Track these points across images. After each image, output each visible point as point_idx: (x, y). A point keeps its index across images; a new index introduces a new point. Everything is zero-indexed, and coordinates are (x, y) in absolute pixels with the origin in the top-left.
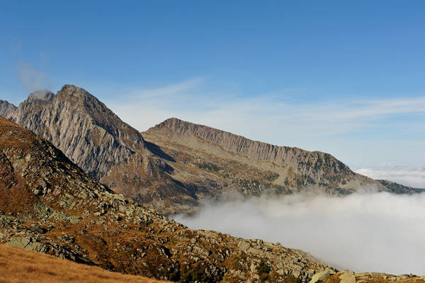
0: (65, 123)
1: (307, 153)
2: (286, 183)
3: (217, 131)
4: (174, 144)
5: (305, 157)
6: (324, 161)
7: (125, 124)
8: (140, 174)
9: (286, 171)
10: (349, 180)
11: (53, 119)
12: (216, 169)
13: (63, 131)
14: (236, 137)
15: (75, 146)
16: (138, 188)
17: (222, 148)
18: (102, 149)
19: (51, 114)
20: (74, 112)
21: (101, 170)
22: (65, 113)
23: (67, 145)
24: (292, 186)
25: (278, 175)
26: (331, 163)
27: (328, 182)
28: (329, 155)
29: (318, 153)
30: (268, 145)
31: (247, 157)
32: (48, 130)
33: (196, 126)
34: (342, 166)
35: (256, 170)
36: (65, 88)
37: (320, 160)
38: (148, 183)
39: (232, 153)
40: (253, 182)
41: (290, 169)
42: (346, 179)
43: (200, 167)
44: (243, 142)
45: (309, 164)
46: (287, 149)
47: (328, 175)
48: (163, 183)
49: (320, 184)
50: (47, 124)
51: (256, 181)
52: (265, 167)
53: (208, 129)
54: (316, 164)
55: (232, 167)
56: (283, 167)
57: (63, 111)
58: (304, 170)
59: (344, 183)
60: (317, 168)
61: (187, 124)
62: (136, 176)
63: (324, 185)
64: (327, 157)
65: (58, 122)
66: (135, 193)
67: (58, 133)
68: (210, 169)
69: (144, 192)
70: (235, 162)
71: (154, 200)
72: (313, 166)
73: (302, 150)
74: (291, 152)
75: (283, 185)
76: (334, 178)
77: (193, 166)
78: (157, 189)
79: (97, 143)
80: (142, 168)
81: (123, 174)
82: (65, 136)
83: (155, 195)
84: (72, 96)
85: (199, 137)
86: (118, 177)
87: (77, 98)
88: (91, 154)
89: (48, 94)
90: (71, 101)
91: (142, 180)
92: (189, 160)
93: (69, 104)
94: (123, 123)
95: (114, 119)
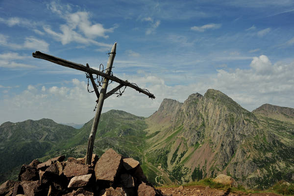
0: (211, 110)
4: (271, 120)
8: (264, 143)
11: (204, 109)
13: (210, 115)
15: (219, 124)
16: (265, 153)
18: (235, 126)
19: (203, 106)
20: (215, 104)
22: (210, 105)
23: (214, 124)
32: (201, 115)
33: (282, 108)
36: (209, 91)
38: (271, 150)
43: (293, 134)
48: (281, 149)
50: (201, 111)
53: (290, 109)
57: (209, 104)
62: (262, 144)
65: (207, 111)
66: (264, 156)
67: (208, 117)
69: (269, 155)
71: (278, 162)
77: (288, 133)
78: (278, 153)
79: (232, 122)
80: (264, 139)
81: (253, 143)
82: (211, 118)
83: (277, 157)
84: (213, 95)
85: (284, 115)
86: (250, 145)
87: (216, 96)
88: (229, 130)
89: (198, 95)
90: (213, 98)
91: (266, 147)
92: (284, 129)
93: (212, 100)
94: (244, 109)
95: (238, 107)
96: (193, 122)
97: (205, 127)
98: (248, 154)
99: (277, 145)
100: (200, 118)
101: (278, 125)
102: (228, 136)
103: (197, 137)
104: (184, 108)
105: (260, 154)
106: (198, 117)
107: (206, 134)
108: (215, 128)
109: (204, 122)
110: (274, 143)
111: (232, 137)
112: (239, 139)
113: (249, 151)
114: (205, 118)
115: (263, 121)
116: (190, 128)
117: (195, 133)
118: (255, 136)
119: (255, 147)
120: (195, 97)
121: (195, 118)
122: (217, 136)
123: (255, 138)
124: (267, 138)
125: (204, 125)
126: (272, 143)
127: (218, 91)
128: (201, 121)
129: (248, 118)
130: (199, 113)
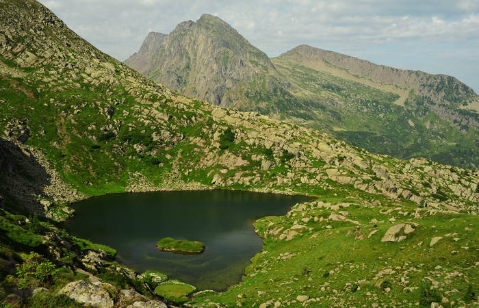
0: (202, 47)
1: (430, 76)
2: (406, 103)
3: (344, 56)
4: (302, 67)
5: (428, 80)
6: (447, 83)
7: (254, 48)
8: (260, 90)
9: (407, 92)
10: (470, 102)
11: (191, 44)
12: (339, 90)
13: (200, 53)
14: (362, 61)
15: (207, 65)
16: (257, 102)
17: (348, 72)
18: (229, 68)
19: (190, 39)
20: (207, 37)
21: (227, 86)
22: (201, 38)
24: (411, 106)
25: (399, 97)
26: (454, 85)
27: (449, 103)
28: (453, 78)
29: (442, 76)
30: (393, 69)
31: (371, 80)
32: (187, 53)
33: (325, 52)
34: (465, 88)
35: (378, 91)
36: (202, 18)
37: (442, 83)
38: (268, 99)
39: (357, 76)
40: (373, 102)
41: (412, 91)
42: (468, 101)
43: (324, 87)
44: (368, 67)
45: (431, 86)
46: (410, 72)
47: (450, 97)
48: (281, 98)
49: (440, 105)
50: (187, 48)
51: (375, 101)
52: (387, 89)
53: (336, 54)
54: (438, 87)
55: (355, 89)
56: (406, 89)
57: (201, 36)
58: (425, 92)
59: (465, 104)
60: (438, 90)
61: (315, 50)
62: (257, 91)
63: (444, 105)
64: (451, 79)
67: (195, 55)
68: (333, 89)
69: (263, 105)
70: (359, 84)
71: (272, 113)
72: (435, 88)
73: (425, 73)
74: (414, 76)
75: (402, 105)
76: (456, 100)
77: (317, 86)
78: (275, 103)
79: (225, 63)
80: (263, 85)
81: (245, 90)
82: (200, 57)
83: (272, 108)
84: (208, 23)
85: (326, 62)
86: (241, 91)
87: (212, 25)
88: (219, 72)
89: (191, 23)
90: (207, 28)
91: (262, 95)
92: (314, 81)
93: (205, 30)
94: (253, 47)
95: (244, 43)
96: (173, 62)
97: (190, 70)
98: (235, 103)
99: (279, 93)
100: (184, 57)
101: (308, 75)
102: (217, 81)
103: (177, 83)
104: (166, 44)
105: (251, 103)
106: (182, 56)
107: (190, 80)
108: (202, 71)
109: (188, 63)
110: (275, 91)
111: (222, 83)
112: (231, 86)
113: (237, 99)
114: (192, 57)
115: (286, 68)
116: (168, 72)
117: (174, 78)
118: (252, 80)
119: (247, 95)
120: (186, 27)
121: (178, 57)
122: (203, 82)
123: (250, 83)
124: (267, 84)
125: (188, 67)
126: (272, 91)
127: (216, 18)
128: (185, 61)
129: (256, 60)
130: (185, 49)
